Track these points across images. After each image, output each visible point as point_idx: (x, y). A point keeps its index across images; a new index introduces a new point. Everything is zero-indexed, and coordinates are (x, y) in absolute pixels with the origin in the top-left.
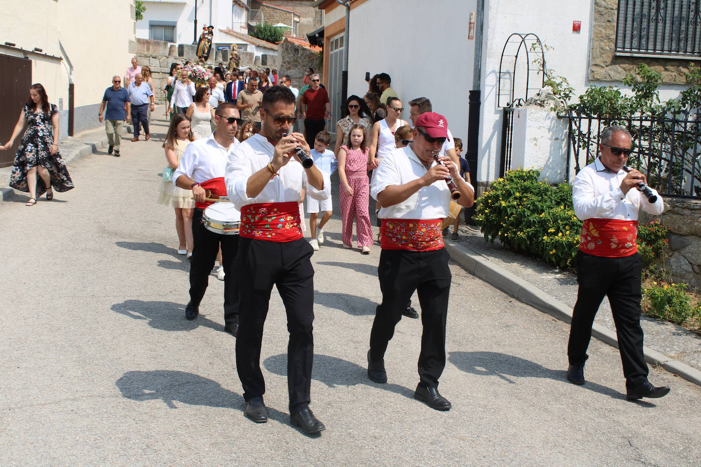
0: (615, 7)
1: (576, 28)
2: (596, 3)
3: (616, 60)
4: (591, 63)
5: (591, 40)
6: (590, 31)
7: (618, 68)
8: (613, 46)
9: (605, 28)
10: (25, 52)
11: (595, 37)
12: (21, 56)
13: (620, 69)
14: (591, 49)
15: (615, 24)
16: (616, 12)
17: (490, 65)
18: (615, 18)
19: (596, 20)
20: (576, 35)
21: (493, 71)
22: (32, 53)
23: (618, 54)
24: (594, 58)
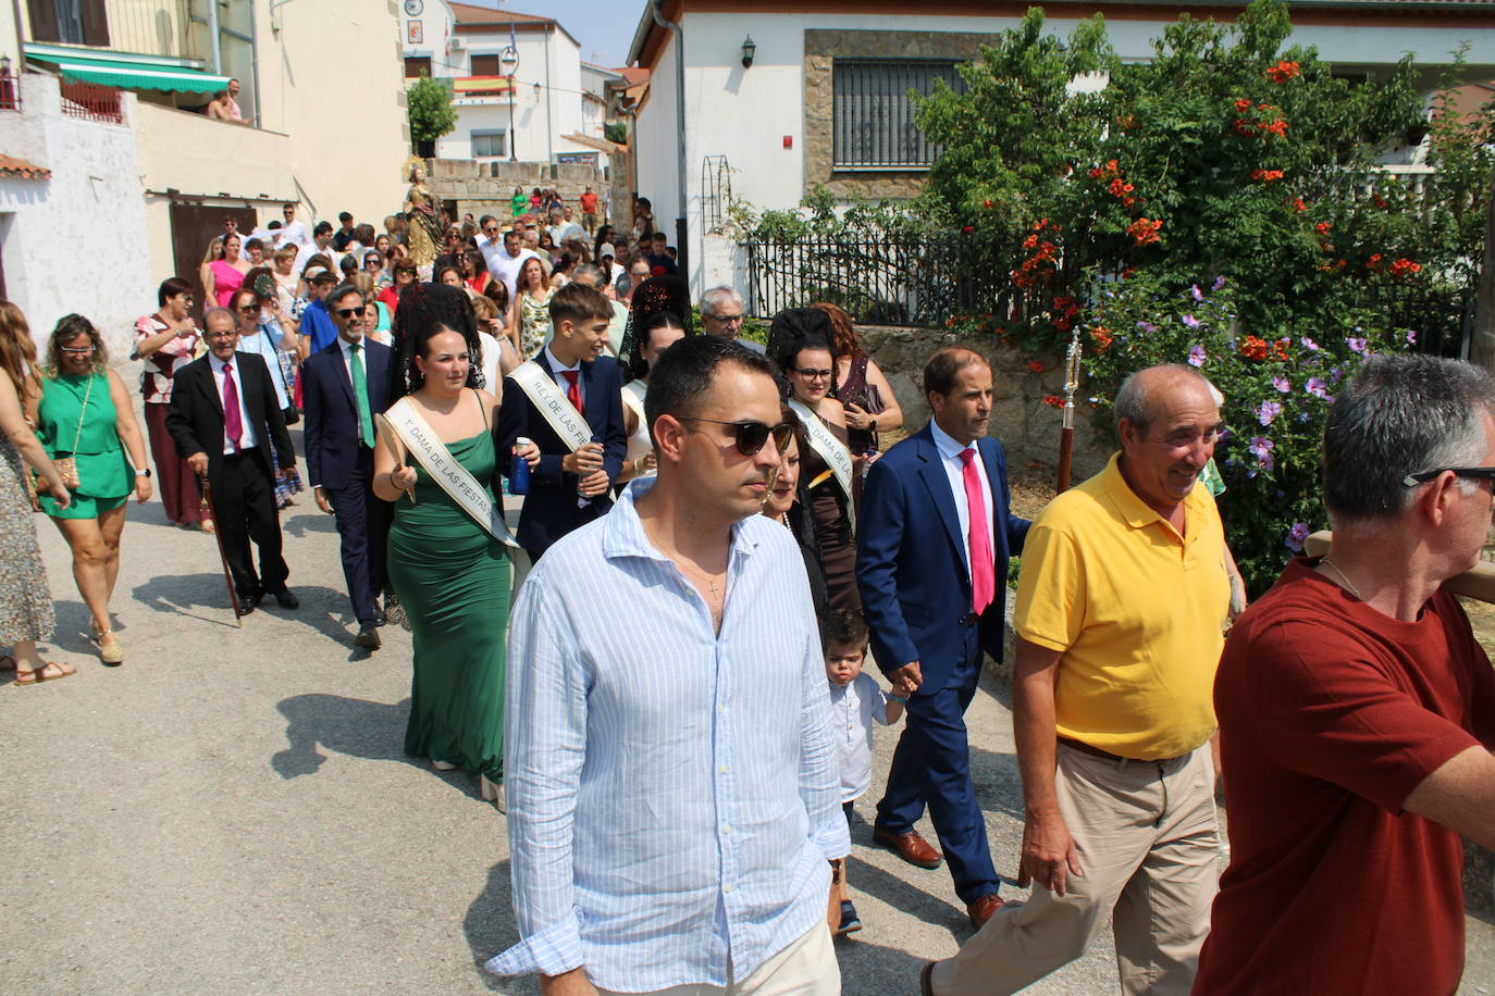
0: (830, 117)
1: (788, 143)
2: (807, 116)
3: (836, 176)
4: (808, 180)
5: (805, 156)
6: (804, 146)
7: (839, 184)
8: (830, 161)
9: (820, 142)
10: (246, 201)
11: (809, 152)
12: (242, 205)
13: (841, 186)
14: (806, 166)
15: (831, 137)
16: (831, 123)
17: (693, 190)
18: (831, 130)
19: (808, 133)
20: (787, 151)
21: (697, 197)
22: (257, 201)
23: (836, 169)
24: (809, 176)
